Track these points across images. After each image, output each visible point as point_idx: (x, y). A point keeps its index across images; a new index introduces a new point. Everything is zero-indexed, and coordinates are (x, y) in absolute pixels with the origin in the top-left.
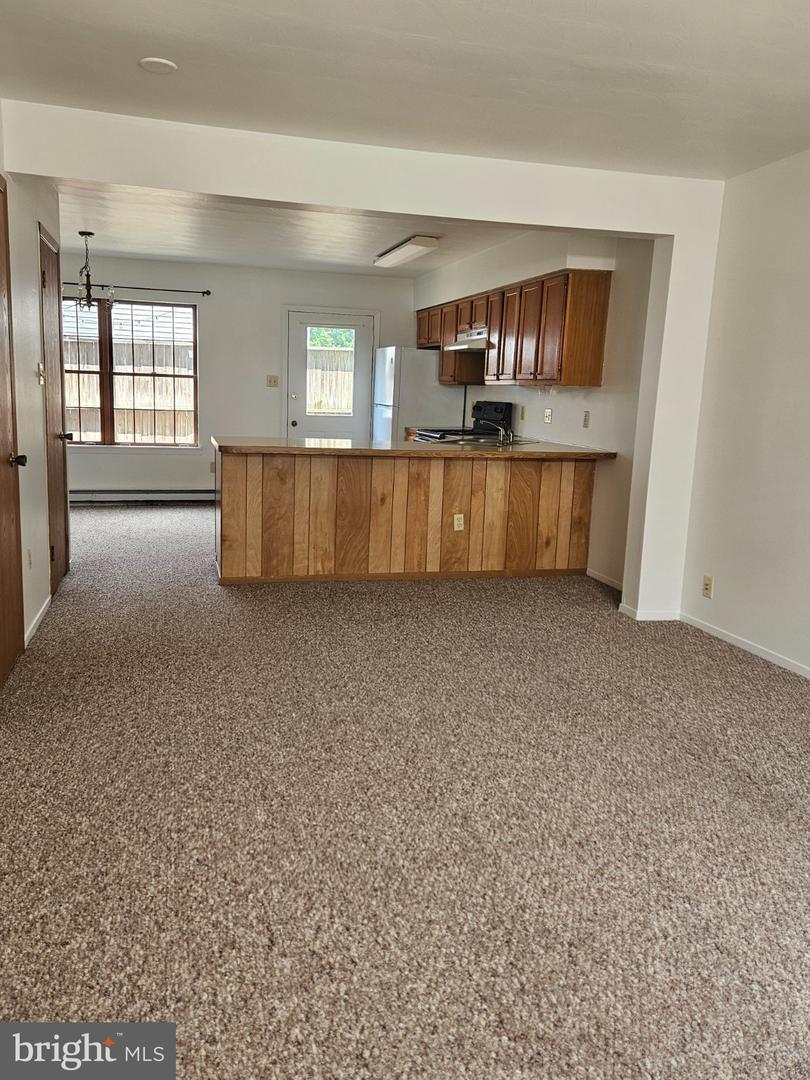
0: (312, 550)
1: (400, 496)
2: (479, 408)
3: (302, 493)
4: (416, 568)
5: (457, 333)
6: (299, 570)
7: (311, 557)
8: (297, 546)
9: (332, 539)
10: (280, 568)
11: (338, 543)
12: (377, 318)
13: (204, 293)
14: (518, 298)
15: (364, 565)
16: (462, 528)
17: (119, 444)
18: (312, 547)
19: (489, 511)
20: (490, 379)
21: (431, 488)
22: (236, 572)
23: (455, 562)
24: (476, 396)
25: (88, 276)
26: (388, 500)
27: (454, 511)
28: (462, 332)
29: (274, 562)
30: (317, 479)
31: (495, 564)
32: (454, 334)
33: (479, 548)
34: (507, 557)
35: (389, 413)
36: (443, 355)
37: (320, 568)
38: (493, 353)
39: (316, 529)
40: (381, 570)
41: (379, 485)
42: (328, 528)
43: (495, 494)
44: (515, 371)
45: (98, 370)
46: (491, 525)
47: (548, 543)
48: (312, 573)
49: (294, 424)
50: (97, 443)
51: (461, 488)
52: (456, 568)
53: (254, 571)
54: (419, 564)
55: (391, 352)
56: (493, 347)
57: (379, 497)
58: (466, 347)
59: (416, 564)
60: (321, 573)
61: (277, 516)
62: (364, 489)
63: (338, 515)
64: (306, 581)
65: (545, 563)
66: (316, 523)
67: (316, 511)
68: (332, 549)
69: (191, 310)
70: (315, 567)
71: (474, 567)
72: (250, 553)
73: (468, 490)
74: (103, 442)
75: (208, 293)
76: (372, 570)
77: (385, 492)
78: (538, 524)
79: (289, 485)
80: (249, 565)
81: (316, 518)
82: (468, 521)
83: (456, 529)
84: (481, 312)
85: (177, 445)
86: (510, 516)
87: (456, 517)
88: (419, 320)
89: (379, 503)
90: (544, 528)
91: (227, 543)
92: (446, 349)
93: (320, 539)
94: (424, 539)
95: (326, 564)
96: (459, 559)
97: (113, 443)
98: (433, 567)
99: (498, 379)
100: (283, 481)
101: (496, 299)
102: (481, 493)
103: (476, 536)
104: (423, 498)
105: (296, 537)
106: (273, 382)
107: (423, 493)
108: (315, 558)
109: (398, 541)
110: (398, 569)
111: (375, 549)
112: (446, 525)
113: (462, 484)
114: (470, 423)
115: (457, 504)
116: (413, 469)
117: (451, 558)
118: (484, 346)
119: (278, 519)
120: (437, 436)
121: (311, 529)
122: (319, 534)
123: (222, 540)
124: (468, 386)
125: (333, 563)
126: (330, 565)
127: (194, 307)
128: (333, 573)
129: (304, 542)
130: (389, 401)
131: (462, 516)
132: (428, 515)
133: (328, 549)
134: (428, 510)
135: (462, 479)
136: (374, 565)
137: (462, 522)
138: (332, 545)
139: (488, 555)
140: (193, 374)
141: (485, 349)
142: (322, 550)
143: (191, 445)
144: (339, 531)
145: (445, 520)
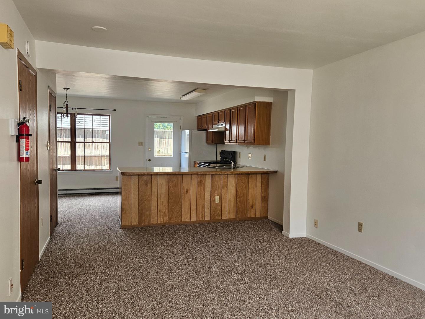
0: (159, 213)
1: (194, 190)
2: (223, 153)
3: (154, 190)
4: (201, 218)
5: (213, 125)
6: (154, 221)
7: (159, 215)
8: (152, 212)
9: (167, 207)
10: (146, 221)
11: (169, 209)
12: (182, 118)
13: (113, 110)
14: (236, 112)
15: (180, 218)
16: (219, 202)
17: (78, 170)
18: (159, 211)
19: (229, 194)
20: (227, 142)
21: (206, 186)
22: (127, 223)
23: (216, 216)
24: (221, 148)
25: (67, 105)
26: (189, 191)
27: (215, 195)
28: (215, 124)
29: (144, 218)
30: (160, 184)
31: (232, 216)
33: (226, 209)
34: (237, 213)
35: (187, 155)
36: (208, 133)
37: (162, 220)
38: (228, 132)
39: (160, 204)
40: (187, 220)
41: (185, 185)
42: (165, 204)
43: (231, 188)
44: (237, 139)
45: (70, 141)
46: (230, 200)
47: (252, 207)
48: (159, 222)
49: (150, 160)
50: (69, 170)
51: (218, 186)
52: (217, 218)
53: (135, 222)
54: (202, 217)
55: (187, 132)
56: (228, 130)
57: (186, 190)
58: (217, 130)
59: (201, 217)
60: (163, 222)
62: (179, 188)
63: (169, 198)
64: (156, 226)
65: (251, 215)
66: (160, 202)
67: (160, 197)
68: (167, 212)
69: (108, 117)
70: (160, 220)
71: (224, 217)
72: (134, 215)
73: (220, 187)
74: (72, 170)
75: (115, 110)
76: (183, 220)
77: (188, 188)
78: (248, 199)
79: (149, 185)
80: (133, 220)
81: (160, 200)
82: (221, 199)
83: (216, 202)
84: (222, 117)
85: (102, 170)
86: (237, 196)
87: (216, 197)
88: (198, 120)
89: (186, 193)
90: (250, 200)
91: (124, 211)
92: (209, 131)
93: (162, 208)
94: (204, 207)
95: (165, 218)
96: (218, 214)
97: (75, 170)
98: (207, 218)
99: (230, 142)
100: (147, 185)
101: (228, 112)
102: (225, 188)
103: (224, 205)
104: (203, 190)
105: (152, 208)
106: (141, 144)
107: (203, 188)
108: (160, 216)
109: (193, 207)
110: (193, 219)
111: (184, 211)
112: (212, 201)
113: (218, 184)
114: (219, 159)
115: (216, 192)
116: (199, 179)
117: (215, 214)
119: (145, 200)
120: (207, 165)
121: (158, 204)
122: (161, 206)
123: (122, 210)
124: (218, 145)
125: (167, 218)
126: (166, 219)
127: (109, 116)
128: (167, 222)
129: (155, 210)
130: (187, 151)
131: (218, 197)
132: (205, 197)
133: (165, 212)
134: (205, 195)
135: (218, 182)
136: (184, 218)
137: (219, 199)
138: (167, 210)
139: (229, 213)
140: (109, 142)
141: (224, 131)
142: (163, 213)
143: (108, 170)
144: (169, 205)
145: (212, 199)
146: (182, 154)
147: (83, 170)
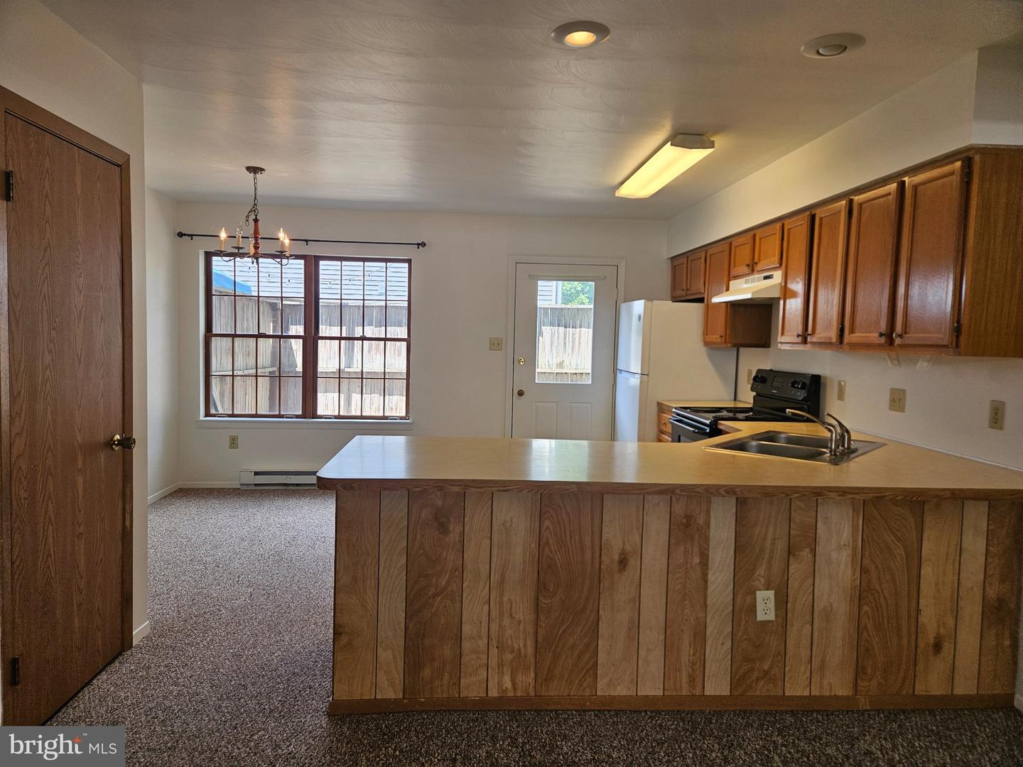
0: (494, 652)
1: (654, 553)
2: (761, 379)
3: (476, 552)
4: (685, 686)
5: (729, 281)
6: (472, 688)
7: (493, 662)
8: (466, 645)
9: (531, 630)
10: (436, 683)
11: (540, 640)
12: (622, 267)
13: (418, 244)
14: (843, 217)
15: (589, 680)
16: (771, 617)
17: (321, 417)
18: (494, 645)
19: (822, 586)
20: (786, 340)
21: (713, 542)
22: (360, 691)
23: (758, 679)
24: (754, 361)
25: (256, 221)
26: (633, 562)
27: (757, 583)
28: (736, 277)
29: (427, 673)
30: (504, 524)
31: (836, 684)
32: (726, 279)
33: (805, 653)
34: (859, 672)
36: (710, 309)
37: (507, 683)
38: (794, 306)
39: (501, 613)
40: (621, 690)
41: (615, 535)
42: (523, 612)
43: (834, 555)
44: (842, 331)
45: (302, 333)
46: (828, 615)
47: (938, 647)
48: (493, 693)
49: (521, 393)
50: (297, 417)
51: (769, 542)
52: (762, 689)
53: (389, 688)
54: (692, 680)
55: (638, 306)
56: (794, 295)
57: (616, 557)
58: (748, 296)
59: (685, 679)
60: (510, 694)
61: (432, 591)
62: (588, 543)
63: (541, 587)
64: (482, 710)
65: (932, 683)
66: (501, 603)
67: (502, 582)
68: (530, 650)
69: (406, 265)
70: (500, 684)
71: (797, 688)
72: (384, 655)
73: (781, 546)
74: (303, 416)
75: (423, 244)
76: (603, 689)
77: (628, 547)
78: (918, 611)
79: (455, 528)
80: (382, 677)
81: (502, 595)
82: (782, 602)
83: (761, 616)
84: (771, 248)
85: (386, 418)
86: (863, 594)
87: (761, 595)
88: (674, 268)
89: (616, 566)
90: (929, 618)
91: (344, 639)
92: (716, 300)
93: (509, 632)
94: (700, 637)
95: (520, 678)
96: (767, 673)
97: (315, 416)
98: (717, 685)
99: (805, 341)
100: (443, 529)
102: (806, 553)
103: (798, 633)
104: (697, 560)
105: (466, 628)
106: (495, 345)
107: (696, 550)
108: (501, 664)
109: (652, 636)
110: (652, 688)
111: (609, 648)
112: (743, 609)
113: (770, 533)
114: (747, 398)
115: (761, 571)
116: (679, 509)
117: (752, 670)
118: (776, 294)
119: (435, 595)
120: (708, 422)
121: (493, 614)
122: (507, 622)
123: (337, 633)
124: (742, 349)
125: (533, 675)
126: (527, 680)
127: (409, 261)
128: (532, 694)
129: (480, 637)
130: (636, 367)
131: (771, 594)
132: (706, 588)
133: (523, 650)
134: (706, 581)
135: (771, 529)
136: (606, 680)
137: (772, 605)
138: (530, 643)
139: (822, 667)
140: (406, 337)
141: (779, 299)
142: (512, 652)
143: (401, 418)
144: (542, 618)
145: (739, 600)
146: (620, 377)
147: (336, 417)
